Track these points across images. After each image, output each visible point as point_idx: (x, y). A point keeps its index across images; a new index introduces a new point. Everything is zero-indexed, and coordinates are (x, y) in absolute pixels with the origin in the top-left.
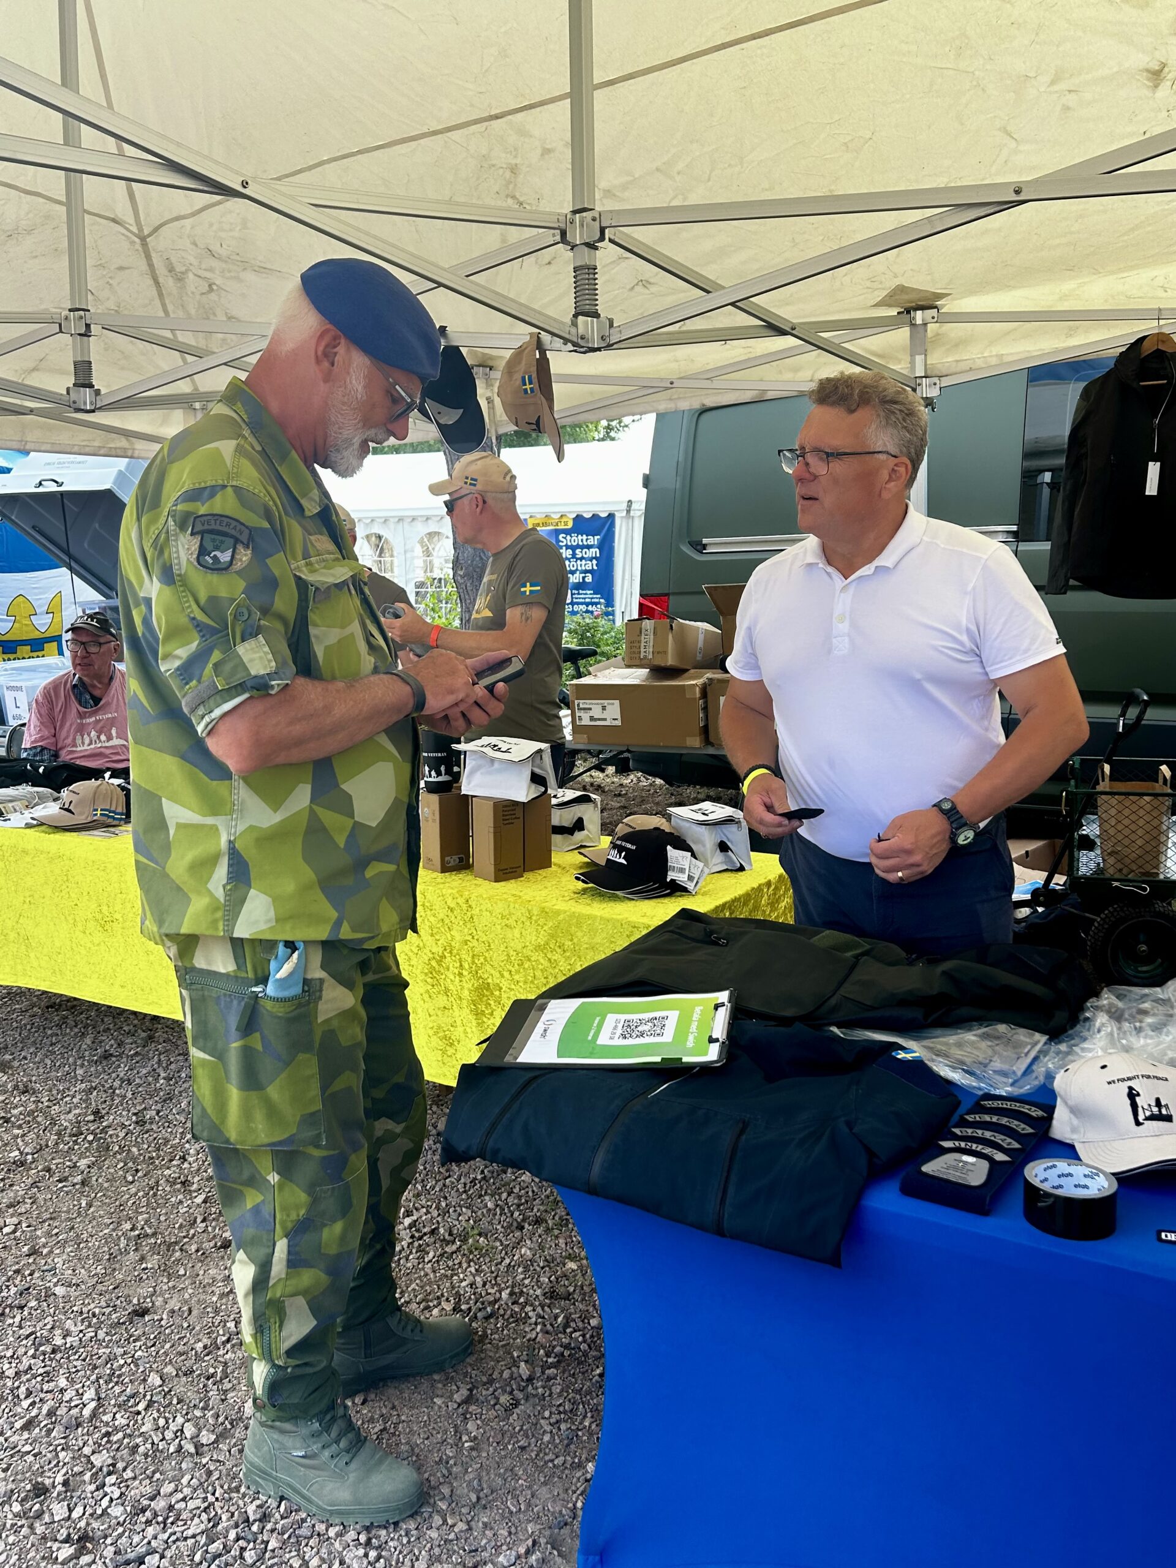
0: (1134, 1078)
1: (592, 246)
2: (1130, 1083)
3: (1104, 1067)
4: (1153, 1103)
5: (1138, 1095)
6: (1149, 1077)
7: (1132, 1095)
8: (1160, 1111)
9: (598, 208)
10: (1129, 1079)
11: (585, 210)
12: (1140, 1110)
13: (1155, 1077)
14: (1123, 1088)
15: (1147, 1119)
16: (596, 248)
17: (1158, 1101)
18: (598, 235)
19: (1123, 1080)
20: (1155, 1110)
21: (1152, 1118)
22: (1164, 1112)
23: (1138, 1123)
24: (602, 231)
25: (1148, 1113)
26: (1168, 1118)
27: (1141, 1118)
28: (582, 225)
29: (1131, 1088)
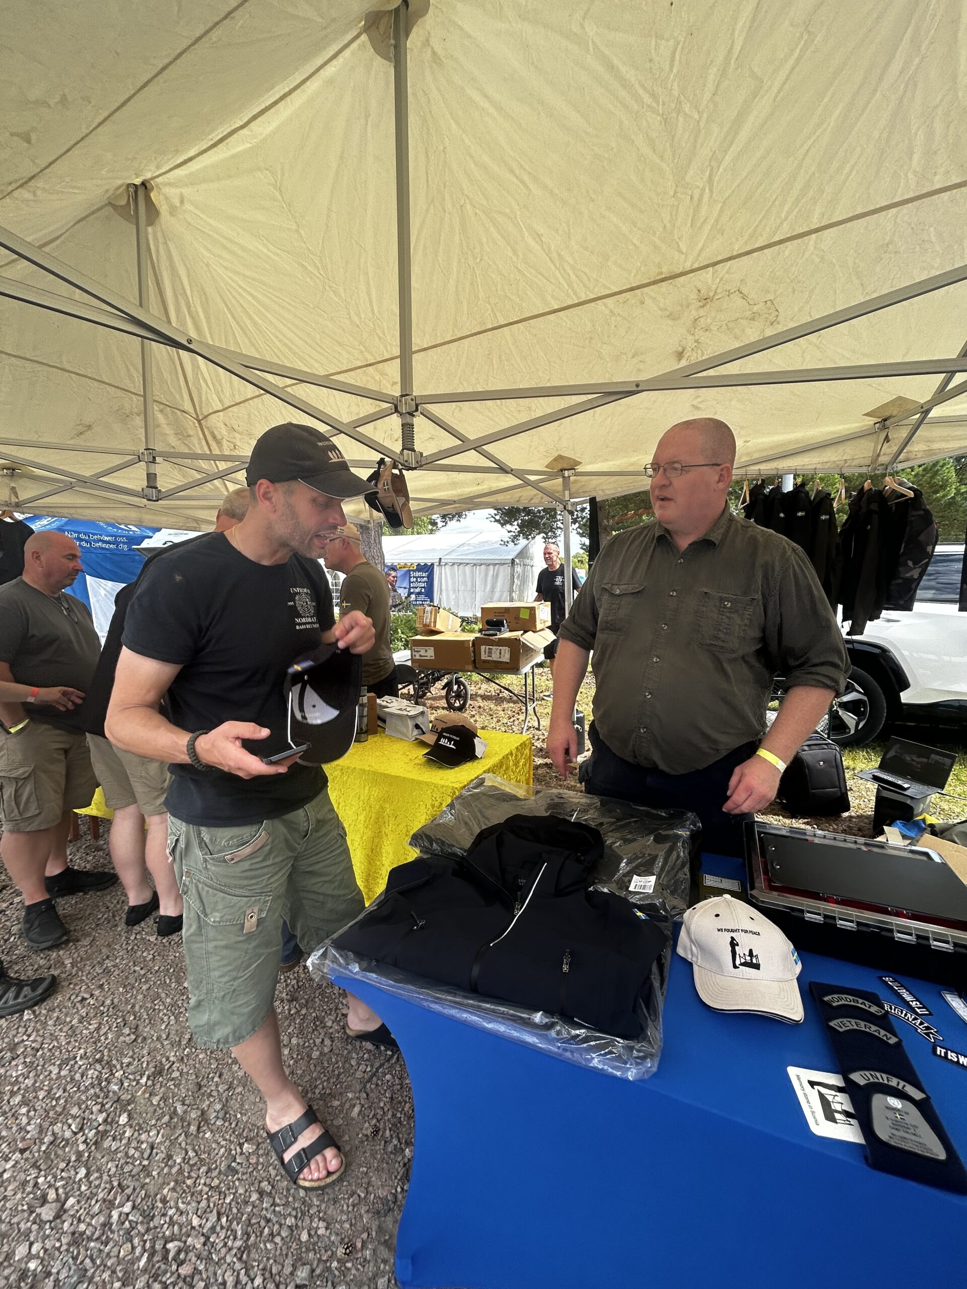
0: (736, 931)
1: (411, 414)
2: (733, 935)
3: (717, 915)
4: (747, 953)
5: (737, 945)
6: (746, 932)
7: (733, 944)
8: (751, 960)
9: (414, 394)
10: (732, 931)
11: (407, 395)
12: (737, 956)
13: (751, 932)
14: (727, 937)
15: (742, 964)
16: (414, 416)
17: (751, 951)
18: (414, 409)
19: (728, 930)
20: (748, 958)
21: (745, 964)
22: (754, 961)
23: (735, 967)
24: (417, 406)
25: (743, 961)
26: (757, 967)
27: (738, 962)
28: (406, 404)
29: (733, 939)
